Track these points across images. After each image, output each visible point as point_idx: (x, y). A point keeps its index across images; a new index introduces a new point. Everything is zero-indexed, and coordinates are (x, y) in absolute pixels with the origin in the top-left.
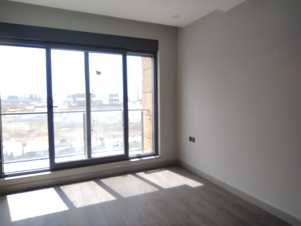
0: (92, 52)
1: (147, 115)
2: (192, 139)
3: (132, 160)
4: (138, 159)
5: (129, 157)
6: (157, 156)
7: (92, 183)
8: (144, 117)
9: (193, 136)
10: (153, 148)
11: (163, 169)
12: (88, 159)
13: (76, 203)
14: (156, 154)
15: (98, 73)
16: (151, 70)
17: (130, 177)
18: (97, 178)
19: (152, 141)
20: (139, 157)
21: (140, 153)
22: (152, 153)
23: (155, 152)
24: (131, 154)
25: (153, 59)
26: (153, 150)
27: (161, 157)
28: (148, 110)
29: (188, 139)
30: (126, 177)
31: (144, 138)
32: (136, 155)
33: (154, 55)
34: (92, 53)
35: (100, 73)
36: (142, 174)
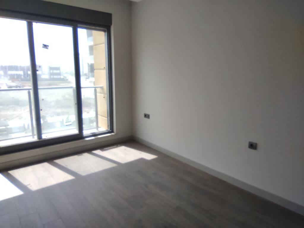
0: (36, 21)
1: (100, 93)
2: (147, 116)
3: (87, 139)
4: (93, 138)
5: (84, 136)
6: (113, 134)
7: (46, 165)
8: (98, 94)
9: (147, 113)
10: (108, 126)
11: (119, 145)
12: (38, 140)
13: (31, 186)
14: (112, 131)
15: (45, 47)
16: (104, 45)
17: (86, 155)
18: (50, 159)
19: (107, 119)
20: (94, 135)
21: (95, 131)
22: (107, 130)
23: (110, 130)
24: (86, 132)
25: (106, 33)
26: (108, 128)
27: (116, 134)
28: (102, 88)
29: (143, 116)
30: (82, 156)
31: (98, 116)
32: (91, 133)
33: (108, 29)
34: (36, 23)
35: (47, 47)
36: (98, 152)
